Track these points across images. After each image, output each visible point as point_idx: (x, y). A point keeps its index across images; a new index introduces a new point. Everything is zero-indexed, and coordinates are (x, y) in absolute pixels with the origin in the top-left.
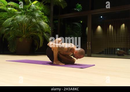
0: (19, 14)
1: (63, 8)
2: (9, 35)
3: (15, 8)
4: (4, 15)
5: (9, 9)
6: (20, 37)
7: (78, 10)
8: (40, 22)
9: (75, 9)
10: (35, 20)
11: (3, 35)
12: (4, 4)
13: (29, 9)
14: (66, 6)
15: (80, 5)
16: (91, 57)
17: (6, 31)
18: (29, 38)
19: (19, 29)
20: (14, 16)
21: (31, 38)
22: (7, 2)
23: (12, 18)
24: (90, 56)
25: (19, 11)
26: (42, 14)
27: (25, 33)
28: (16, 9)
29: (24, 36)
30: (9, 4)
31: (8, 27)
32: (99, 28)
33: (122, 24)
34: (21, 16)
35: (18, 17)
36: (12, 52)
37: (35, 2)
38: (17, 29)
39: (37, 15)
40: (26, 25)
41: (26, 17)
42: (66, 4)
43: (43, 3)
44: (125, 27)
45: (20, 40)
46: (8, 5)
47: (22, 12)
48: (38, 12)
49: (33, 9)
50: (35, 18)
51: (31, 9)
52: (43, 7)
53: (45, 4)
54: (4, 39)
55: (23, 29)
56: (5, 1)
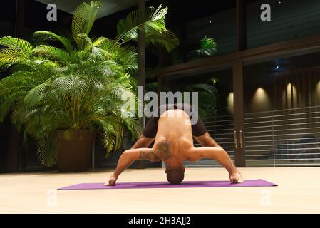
0: (62, 72)
1: (169, 50)
2: (39, 126)
3: (52, 59)
4: (24, 77)
5: (38, 61)
6: (66, 129)
7: (208, 54)
8: (115, 88)
9: (199, 51)
10: (102, 86)
11: (24, 126)
12: (24, 50)
13: (84, 59)
14: (178, 44)
15: (210, 41)
16: (244, 166)
17: (32, 117)
18: (88, 129)
19: (64, 110)
20: (50, 79)
21: (92, 129)
22: (31, 48)
25: (63, 66)
26: (120, 70)
27: (78, 118)
28: (53, 61)
29: (76, 125)
30: (37, 50)
31: (35, 107)
32: (260, 93)
34: (68, 76)
35: (61, 79)
36: (49, 166)
37: (99, 41)
38: (58, 109)
39: (106, 72)
40: (79, 99)
41: (81, 79)
42: (177, 39)
43: (120, 41)
45: (67, 135)
46: (34, 52)
47: (71, 68)
48: (109, 65)
49: (98, 59)
50: (103, 81)
51: (93, 58)
52: (121, 52)
53: (124, 45)
54: (28, 136)
55: (73, 109)
56: (27, 43)
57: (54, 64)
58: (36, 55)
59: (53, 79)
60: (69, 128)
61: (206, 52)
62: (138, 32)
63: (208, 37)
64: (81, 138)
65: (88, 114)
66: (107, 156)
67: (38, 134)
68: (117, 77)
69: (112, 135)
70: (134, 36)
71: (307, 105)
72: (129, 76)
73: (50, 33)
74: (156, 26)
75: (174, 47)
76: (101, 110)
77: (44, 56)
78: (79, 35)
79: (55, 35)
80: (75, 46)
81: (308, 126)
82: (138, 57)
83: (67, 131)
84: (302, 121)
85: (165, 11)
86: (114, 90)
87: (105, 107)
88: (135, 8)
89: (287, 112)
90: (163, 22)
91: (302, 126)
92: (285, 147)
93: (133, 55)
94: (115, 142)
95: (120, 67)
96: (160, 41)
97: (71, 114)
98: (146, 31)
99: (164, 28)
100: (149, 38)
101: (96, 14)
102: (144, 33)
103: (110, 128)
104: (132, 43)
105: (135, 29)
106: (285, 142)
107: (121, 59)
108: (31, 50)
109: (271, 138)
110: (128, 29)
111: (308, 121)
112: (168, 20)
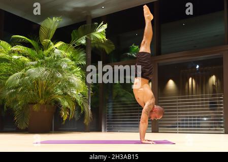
0: (32, 65)
1: (108, 52)
2: (16, 101)
4: (4, 67)
5: (15, 57)
6: (35, 104)
7: (134, 56)
9: (129, 54)
10: (61, 75)
11: (4, 101)
12: (5, 49)
13: (48, 56)
14: (114, 48)
15: (136, 47)
17: (11, 95)
18: (50, 104)
19: (33, 91)
20: (24, 70)
21: (53, 104)
22: (10, 47)
23: (21, 73)
24: (157, 132)
25: (33, 61)
26: (73, 65)
27: (44, 97)
28: (26, 56)
29: (42, 101)
30: (14, 48)
31: (13, 88)
33: (211, 76)
34: (37, 68)
35: (32, 70)
36: (22, 128)
37: (59, 44)
38: (29, 90)
39: (64, 66)
40: (44, 83)
41: (46, 70)
42: (113, 46)
43: (74, 45)
44: (216, 81)
45: (36, 108)
46: (12, 50)
47: (39, 62)
48: (66, 61)
49: (58, 57)
50: (62, 72)
51: (55, 57)
52: (74, 52)
53: (76, 48)
54: (7, 108)
55: (40, 90)
56: (7, 44)
57: (26, 59)
58: (14, 52)
59: (26, 70)
60: (37, 103)
61: (133, 55)
62: (86, 39)
63: (135, 45)
64: (45, 110)
65: (50, 94)
66: (64, 123)
67: (15, 106)
68: (71, 69)
69: (67, 109)
70: (83, 42)
71: (202, 93)
72: (80, 69)
73: (24, 37)
74: (99, 36)
75: (111, 50)
76: (59, 91)
77: (19, 53)
78: (45, 40)
79: (27, 39)
80: (42, 47)
81: (203, 107)
82: (86, 56)
83: (35, 105)
84: (198, 104)
85: (105, 26)
86: (69, 78)
87: (62, 90)
88: (84, 23)
89: (188, 98)
90: (104, 33)
91: (199, 107)
92: (187, 120)
93: (82, 55)
94: (70, 113)
95: (73, 63)
96: (102, 46)
97: (38, 93)
98: (92, 39)
99: (105, 38)
100: (94, 43)
101: (56, 26)
102: (91, 41)
103: (66, 104)
104: (82, 47)
105: (84, 37)
106: (187, 117)
107: (74, 58)
108: (10, 48)
109: (176, 114)
110: (80, 37)
111: (202, 104)
112: (108, 32)
